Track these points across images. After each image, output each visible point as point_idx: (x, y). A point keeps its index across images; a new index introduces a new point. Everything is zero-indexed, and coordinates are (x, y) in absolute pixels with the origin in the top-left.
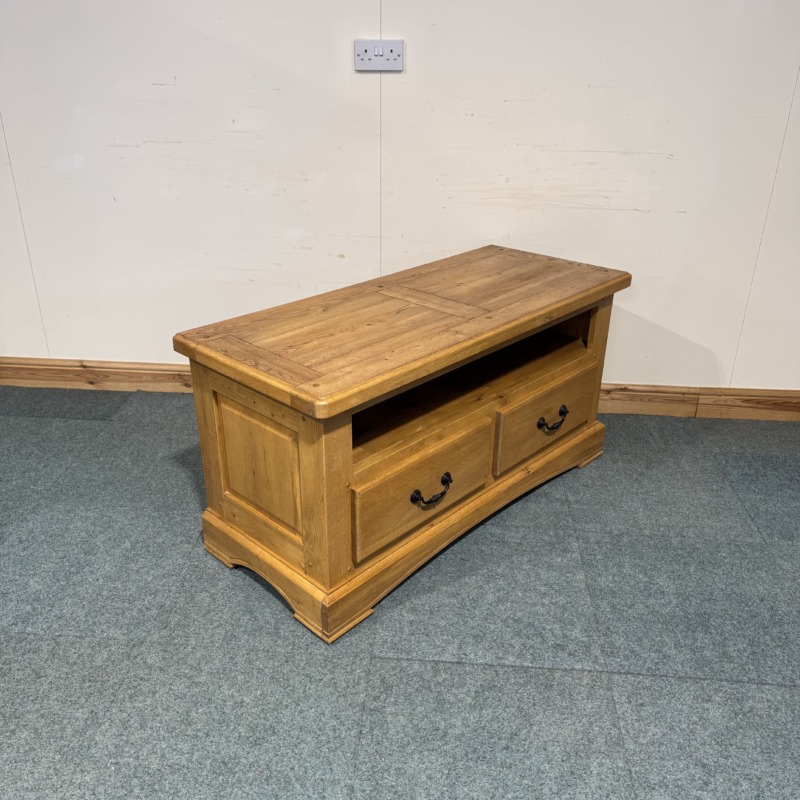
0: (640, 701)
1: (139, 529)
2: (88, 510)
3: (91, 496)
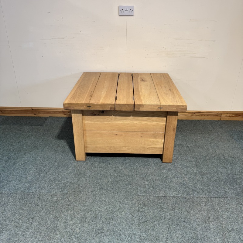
0: (221, 206)
1: (59, 159)
2: (41, 154)
3: (41, 149)
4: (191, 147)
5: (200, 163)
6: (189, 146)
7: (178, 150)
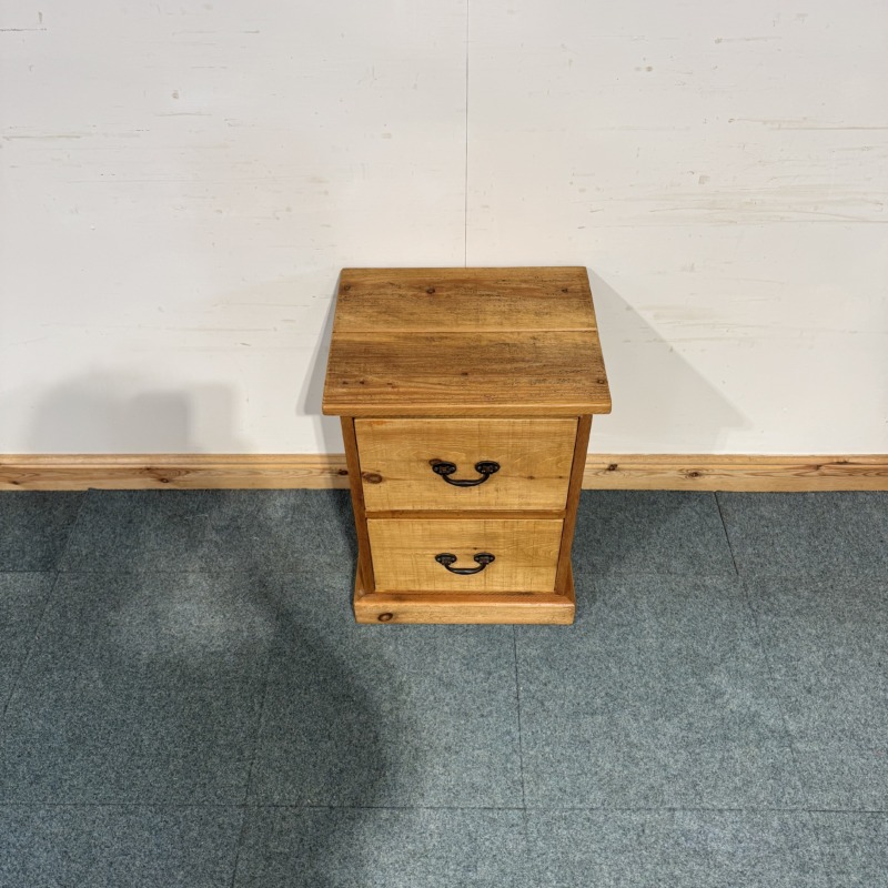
1: (138, 863)
2: (52, 818)
3: (50, 779)
4: (802, 735)
5: (854, 878)
6: (792, 727)
7: (738, 766)
